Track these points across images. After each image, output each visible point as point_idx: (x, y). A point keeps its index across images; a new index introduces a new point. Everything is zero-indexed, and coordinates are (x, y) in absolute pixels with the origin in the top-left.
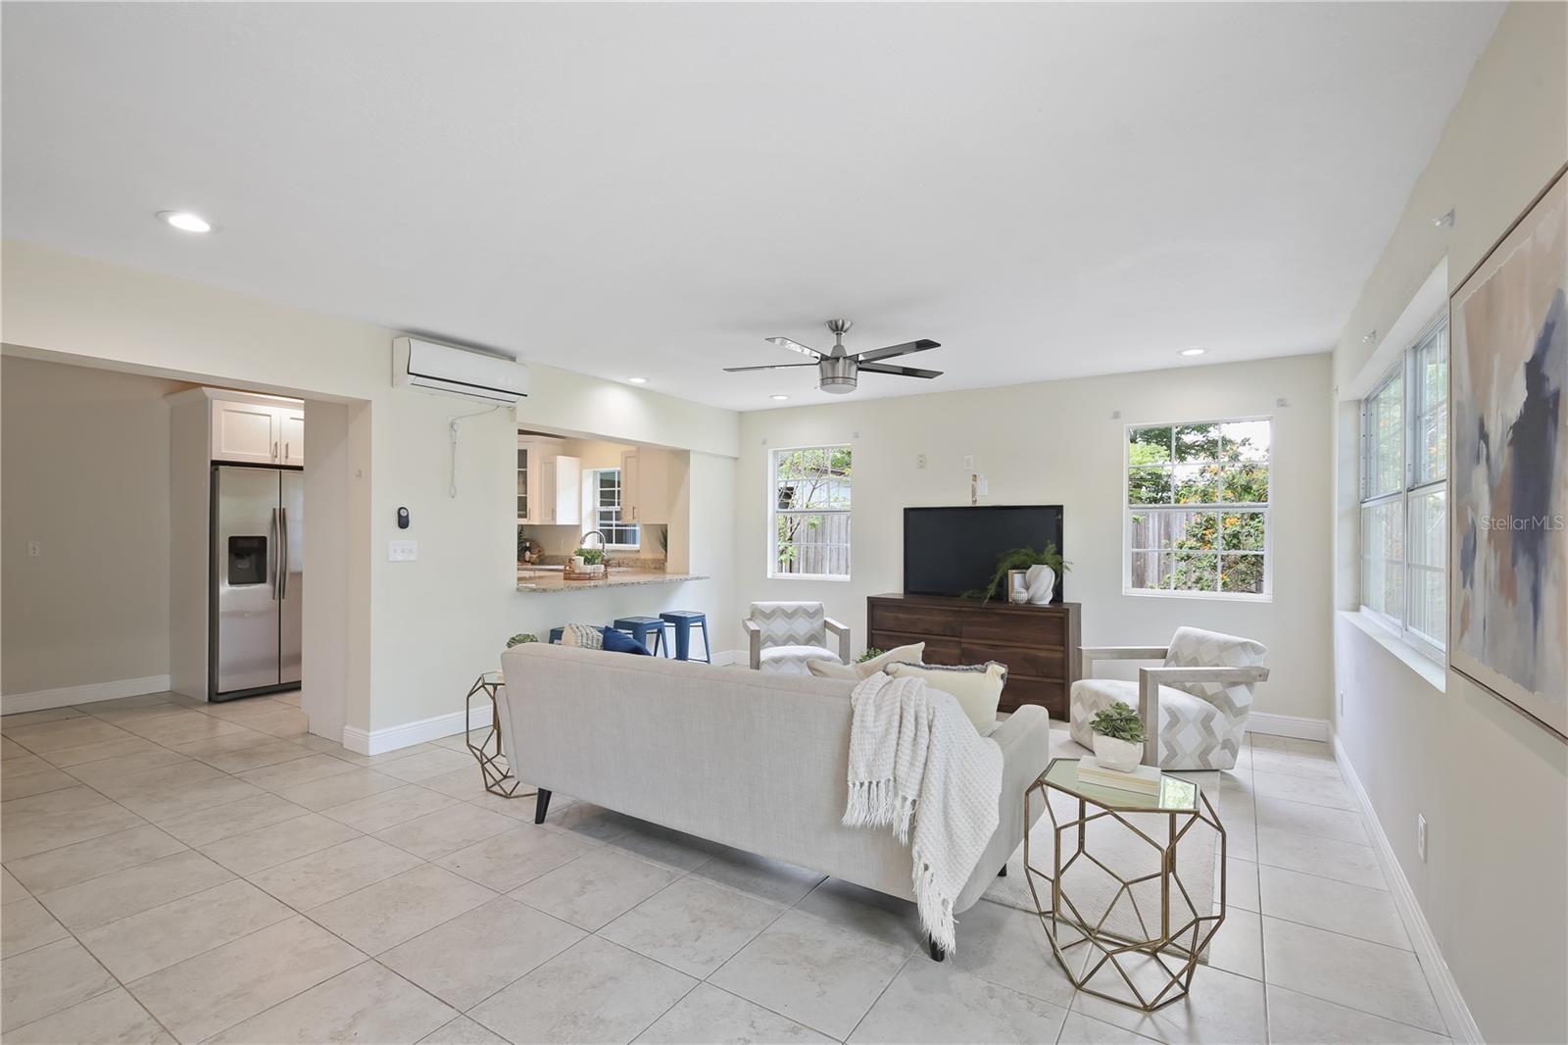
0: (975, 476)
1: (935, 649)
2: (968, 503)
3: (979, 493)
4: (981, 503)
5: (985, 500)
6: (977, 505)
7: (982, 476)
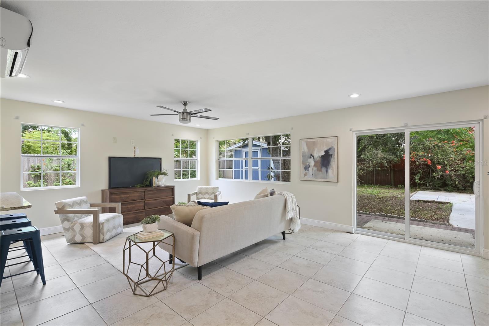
0: (135, 147)
1: (136, 205)
2: (132, 155)
3: (136, 153)
4: (137, 156)
5: (139, 155)
6: (136, 157)
7: (137, 147)
